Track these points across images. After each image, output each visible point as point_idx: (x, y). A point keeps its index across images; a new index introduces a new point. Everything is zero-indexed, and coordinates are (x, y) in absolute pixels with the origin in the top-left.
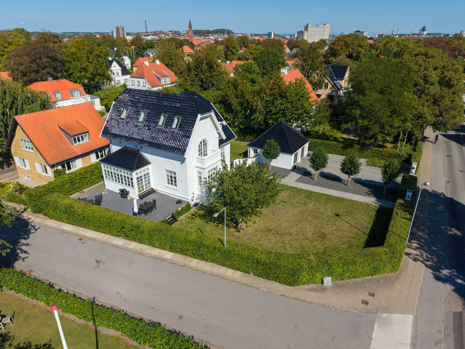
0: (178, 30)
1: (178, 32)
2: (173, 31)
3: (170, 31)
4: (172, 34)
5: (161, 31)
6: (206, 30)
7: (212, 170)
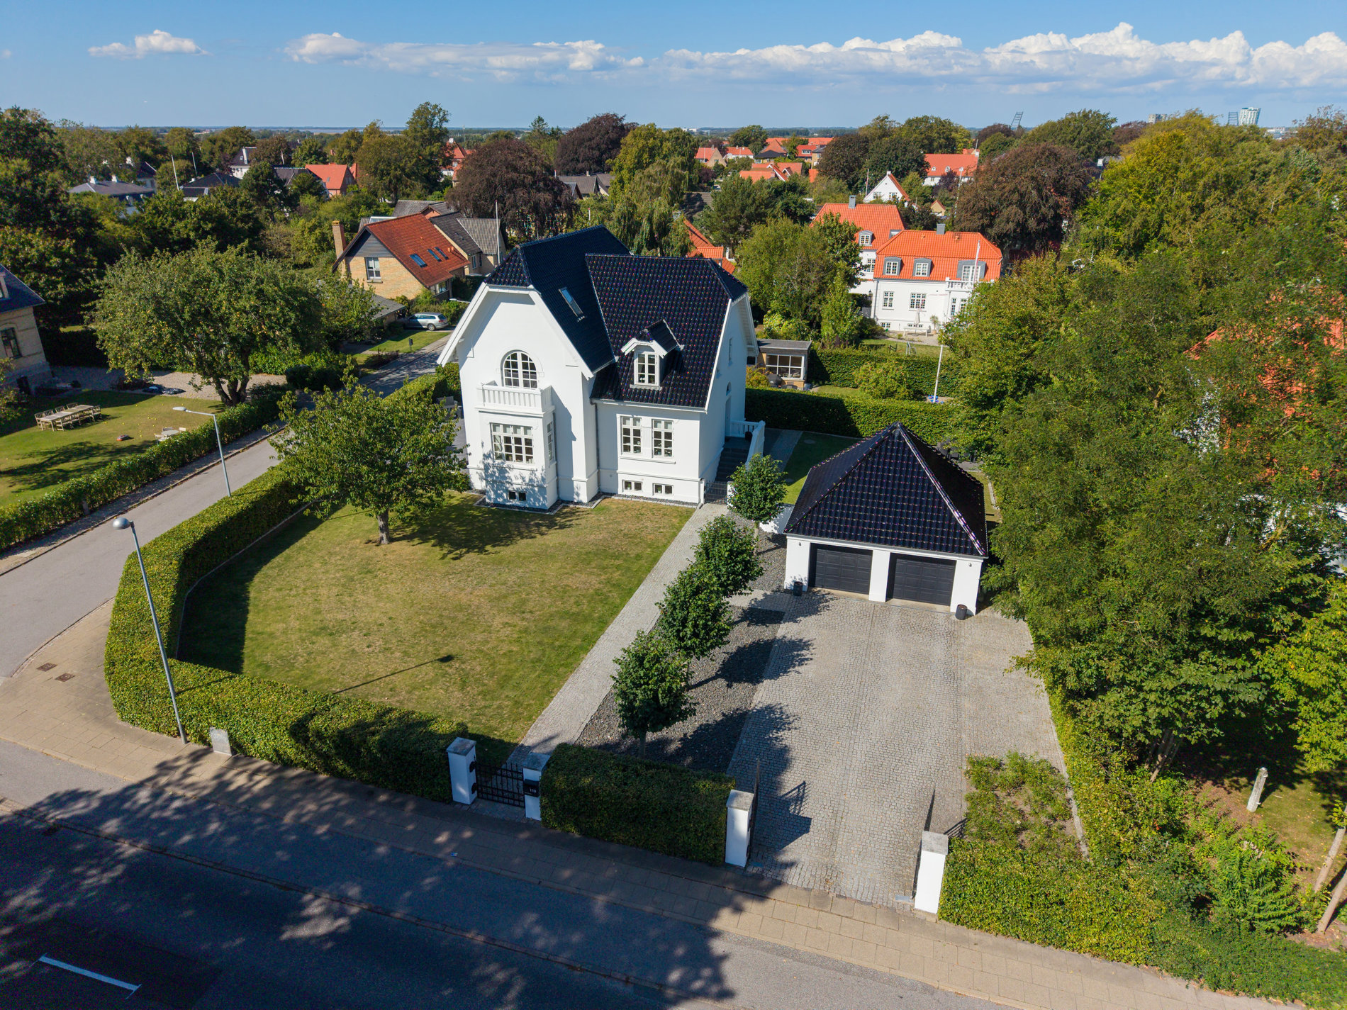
7: (506, 426)
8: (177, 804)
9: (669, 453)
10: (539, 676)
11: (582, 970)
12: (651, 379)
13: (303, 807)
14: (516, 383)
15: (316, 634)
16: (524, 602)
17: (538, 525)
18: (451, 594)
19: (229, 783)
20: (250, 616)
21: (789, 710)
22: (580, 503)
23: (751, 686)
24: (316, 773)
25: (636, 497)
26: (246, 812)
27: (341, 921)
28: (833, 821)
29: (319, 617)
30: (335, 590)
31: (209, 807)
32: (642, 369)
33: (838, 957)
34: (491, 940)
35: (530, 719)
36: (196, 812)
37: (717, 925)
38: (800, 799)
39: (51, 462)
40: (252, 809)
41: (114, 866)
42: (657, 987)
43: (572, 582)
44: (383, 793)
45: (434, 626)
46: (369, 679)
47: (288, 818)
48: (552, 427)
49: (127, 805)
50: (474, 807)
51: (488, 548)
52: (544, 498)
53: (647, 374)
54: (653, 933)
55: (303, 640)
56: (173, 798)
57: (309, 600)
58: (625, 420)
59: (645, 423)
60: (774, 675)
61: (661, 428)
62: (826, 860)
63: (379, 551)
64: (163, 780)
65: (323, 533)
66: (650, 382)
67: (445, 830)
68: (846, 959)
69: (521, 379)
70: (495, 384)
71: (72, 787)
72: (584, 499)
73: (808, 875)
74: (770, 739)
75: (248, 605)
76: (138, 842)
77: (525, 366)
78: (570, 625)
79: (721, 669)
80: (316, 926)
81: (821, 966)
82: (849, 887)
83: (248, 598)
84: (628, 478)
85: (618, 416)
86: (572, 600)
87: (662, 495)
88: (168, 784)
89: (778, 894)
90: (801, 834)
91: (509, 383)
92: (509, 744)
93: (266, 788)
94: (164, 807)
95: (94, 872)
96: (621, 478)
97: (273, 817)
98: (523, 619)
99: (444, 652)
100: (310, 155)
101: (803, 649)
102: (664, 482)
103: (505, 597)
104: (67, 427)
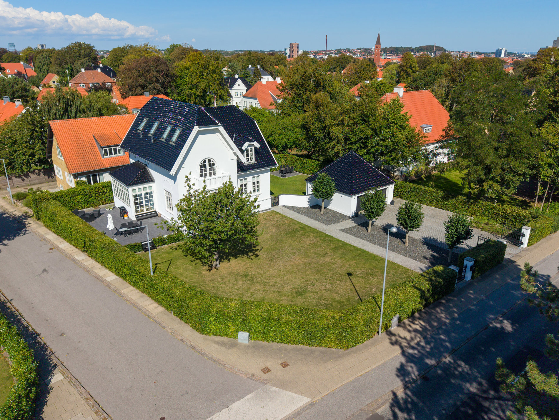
0: (370, 48)
1: (369, 49)
2: (363, 48)
3: (358, 49)
4: (360, 52)
5: (347, 49)
6: (408, 48)
9: (258, 190)
14: (206, 175)
19: (416, 330)
26: (437, 329)
32: (248, 155)
50: (457, 288)
53: (250, 157)
58: (241, 181)
59: (250, 179)
61: (255, 180)
66: (251, 160)
69: (208, 172)
77: (210, 165)
85: (239, 179)
91: (202, 176)
93: (424, 322)
97: (444, 324)
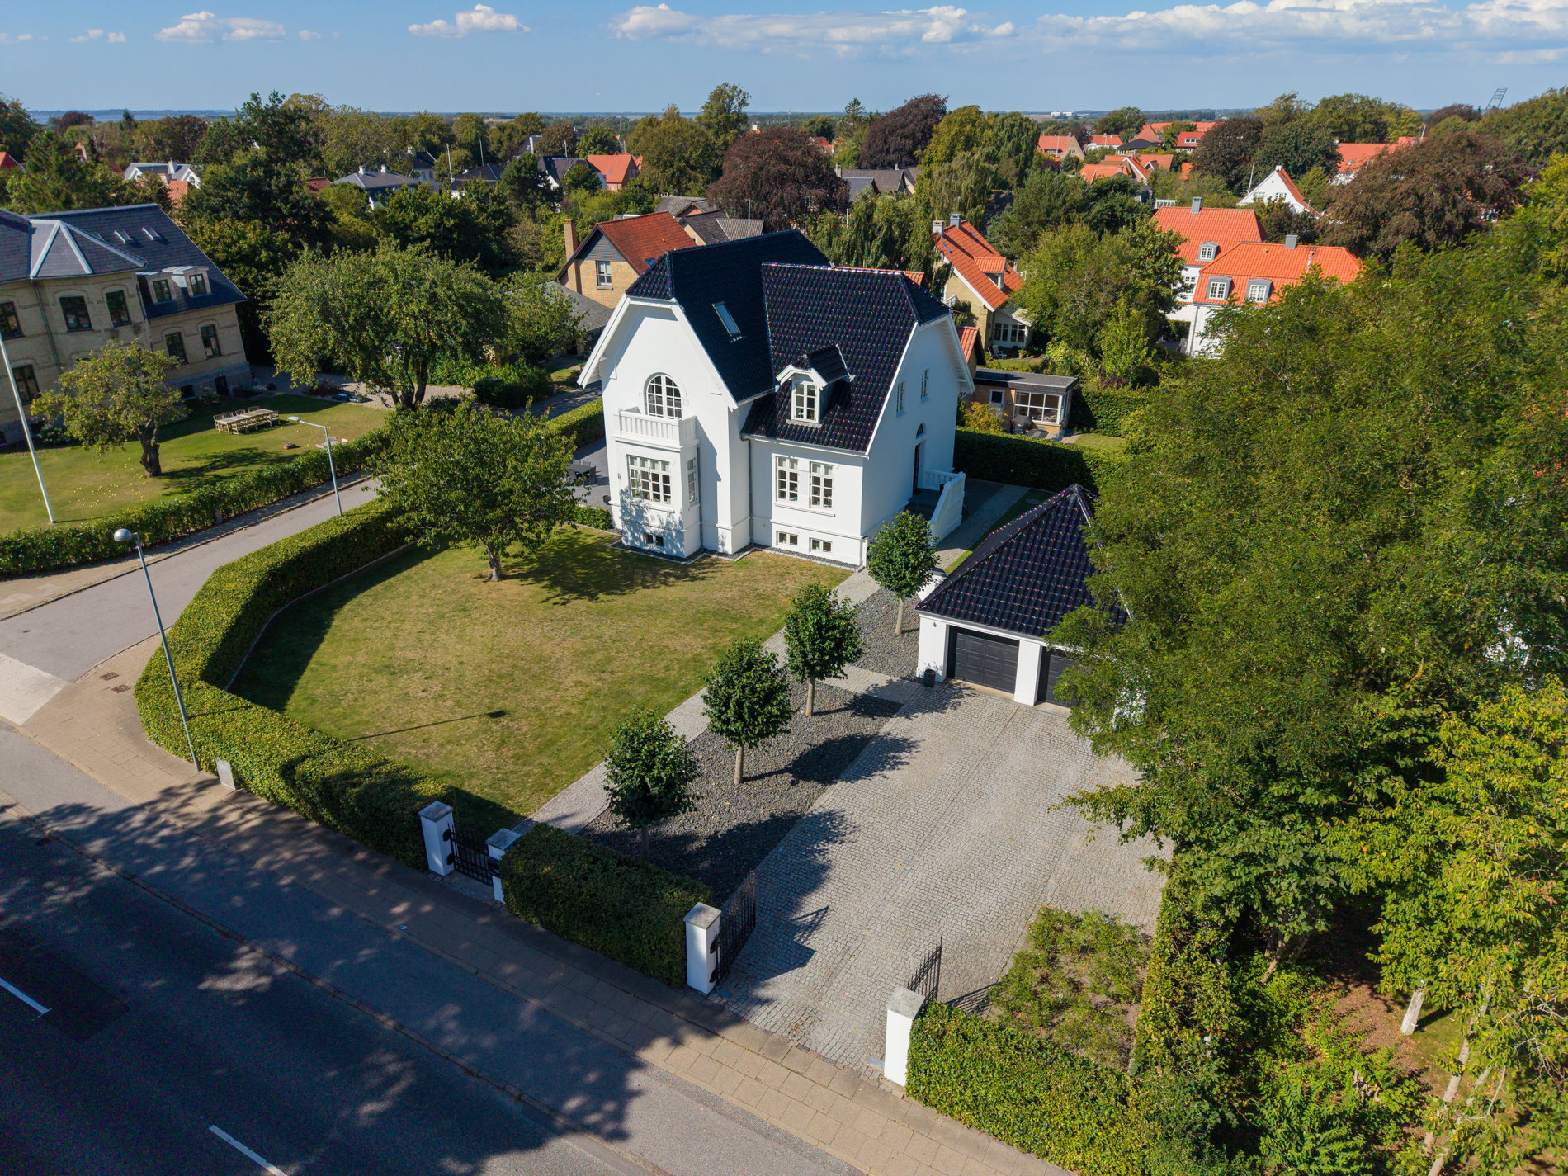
7: (643, 460)
8: (165, 832)
9: (828, 503)
10: (585, 746)
11: (478, 1077)
12: (810, 415)
13: (278, 854)
14: (660, 411)
15: (378, 671)
16: (610, 660)
17: (667, 575)
18: (537, 643)
19: (222, 818)
20: (322, 646)
21: (852, 819)
22: (725, 554)
23: (820, 786)
24: (307, 820)
25: (790, 552)
26: (224, 850)
27: (265, 980)
28: (839, 958)
29: (390, 654)
30: (420, 626)
31: (193, 840)
32: (800, 401)
33: (764, 1117)
34: (400, 1027)
35: (553, 792)
36: (176, 845)
37: (645, 1055)
38: (813, 927)
39: (213, 467)
40: (230, 848)
41: (82, 885)
42: (547, 1112)
43: (672, 643)
44: (362, 851)
45: (501, 677)
46: (407, 726)
47: (260, 864)
48: (695, 463)
49: (120, 827)
50: (447, 879)
51: (601, 596)
52: (682, 545)
53: (805, 408)
54: (572, 1051)
55: (361, 676)
56: (164, 826)
57: (388, 634)
58: (781, 461)
59: (803, 466)
60: (851, 779)
61: (821, 473)
62: (810, 1002)
63: (485, 588)
64: (162, 806)
65: (438, 563)
66: (809, 417)
67: (407, 900)
68: (773, 1121)
69: (665, 406)
70: (638, 411)
71: (79, 801)
72: (729, 549)
73: (778, 1016)
74: (813, 852)
75: (326, 633)
76: (113, 864)
77: (669, 391)
78: (646, 692)
79: (795, 763)
80: (238, 981)
81: (741, 1123)
82: (820, 1038)
83: (329, 626)
84: (784, 530)
85: (773, 455)
86: (663, 664)
87: (819, 553)
88: (164, 811)
89: (732, 1033)
90: (795, 967)
91: (652, 409)
92: (518, 816)
93: (253, 828)
94: (152, 834)
95: (62, 889)
96: (776, 529)
97: (246, 860)
98: (600, 679)
99: (497, 707)
100: (595, 145)
101: (904, 750)
102: (822, 538)
103: (593, 652)
104: (243, 432)
